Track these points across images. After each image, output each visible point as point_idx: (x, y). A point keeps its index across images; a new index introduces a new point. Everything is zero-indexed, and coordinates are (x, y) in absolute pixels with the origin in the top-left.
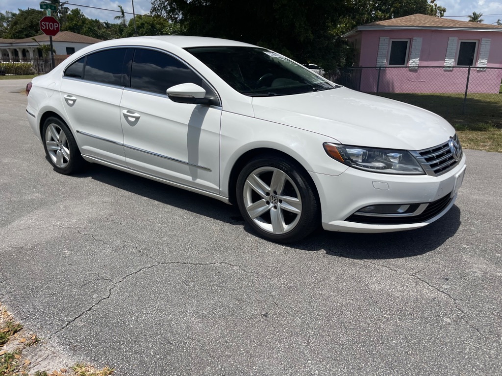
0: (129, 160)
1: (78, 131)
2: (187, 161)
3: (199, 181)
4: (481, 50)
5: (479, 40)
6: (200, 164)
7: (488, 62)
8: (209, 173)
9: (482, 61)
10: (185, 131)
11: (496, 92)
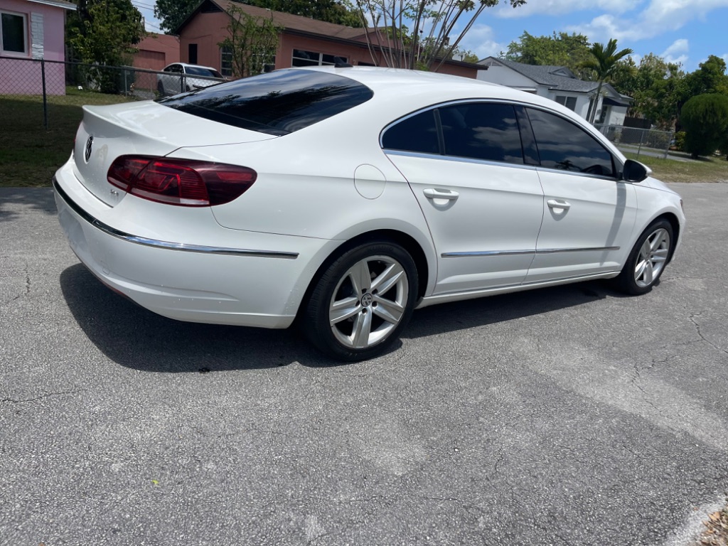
0: (532, 271)
1: (443, 255)
2: (603, 246)
3: (607, 264)
4: (33, 30)
5: (27, 15)
6: (614, 245)
7: (45, 49)
8: (617, 251)
9: (37, 46)
10: (612, 212)
11: (61, 93)
